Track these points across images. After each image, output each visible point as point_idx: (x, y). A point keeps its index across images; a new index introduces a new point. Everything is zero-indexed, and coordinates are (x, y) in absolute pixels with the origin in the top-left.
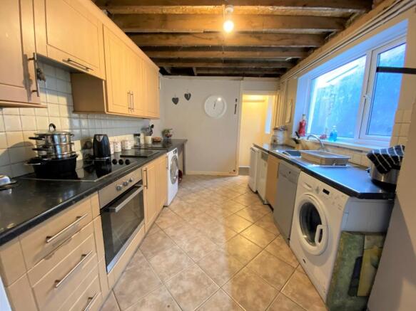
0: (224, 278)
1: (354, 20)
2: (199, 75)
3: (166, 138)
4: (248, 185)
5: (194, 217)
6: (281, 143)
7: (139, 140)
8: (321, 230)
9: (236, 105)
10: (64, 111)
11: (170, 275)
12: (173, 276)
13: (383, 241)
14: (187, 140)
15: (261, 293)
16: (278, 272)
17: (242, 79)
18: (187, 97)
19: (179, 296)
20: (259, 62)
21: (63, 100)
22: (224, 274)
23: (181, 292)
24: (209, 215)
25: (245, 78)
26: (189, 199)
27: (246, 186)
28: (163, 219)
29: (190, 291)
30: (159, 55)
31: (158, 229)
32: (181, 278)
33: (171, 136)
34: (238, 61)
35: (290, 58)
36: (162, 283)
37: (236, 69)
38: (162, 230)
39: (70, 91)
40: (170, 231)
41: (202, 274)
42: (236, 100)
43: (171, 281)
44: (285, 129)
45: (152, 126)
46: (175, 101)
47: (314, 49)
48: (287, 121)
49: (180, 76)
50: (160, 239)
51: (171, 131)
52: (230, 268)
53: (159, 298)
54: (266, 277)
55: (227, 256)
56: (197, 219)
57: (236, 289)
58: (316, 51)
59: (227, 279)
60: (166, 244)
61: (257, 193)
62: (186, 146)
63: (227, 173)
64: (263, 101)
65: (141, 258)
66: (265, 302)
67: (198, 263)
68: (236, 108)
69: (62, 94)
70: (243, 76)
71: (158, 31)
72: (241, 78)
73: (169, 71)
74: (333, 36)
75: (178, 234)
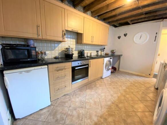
2: (133, 24)
3: (112, 54)
5: (110, 86)
7: (98, 53)
9: (156, 36)
10: (74, 43)
11: (89, 96)
12: (89, 97)
14: (122, 55)
16: (134, 124)
18: (125, 35)
19: (87, 102)
21: (74, 40)
22: (106, 107)
23: (88, 102)
24: (117, 87)
25: (164, 20)
26: (113, 79)
28: (99, 81)
29: (91, 103)
30: (110, 20)
31: (95, 83)
32: (91, 99)
33: (114, 53)
36: (86, 97)
38: (96, 84)
39: (76, 38)
43: (88, 98)
45: (105, 48)
46: (119, 38)
49: (123, 26)
50: (93, 86)
51: (115, 51)
52: (110, 107)
53: (82, 99)
54: (125, 120)
55: (113, 103)
56: (110, 87)
57: (107, 114)
59: (106, 109)
62: (122, 58)
65: (85, 88)
67: (99, 98)
68: (156, 38)
69: (74, 39)
71: (105, 12)
72: (162, 20)
73: (117, 25)
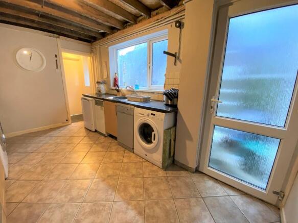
0: (111, 195)
1: (141, 20)
4: (86, 128)
6: (104, 92)
8: (154, 134)
9: (56, 61)
13: (176, 129)
15: (136, 185)
16: (137, 169)
17: (59, 38)
20: (77, 27)
22: (110, 193)
25: (61, 37)
27: (84, 130)
34: (56, 20)
35: (103, 31)
37: (51, 26)
40: (32, 198)
41: (94, 205)
42: (56, 56)
44: (105, 83)
47: (118, 30)
48: (105, 77)
52: (111, 186)
54: (133, 176)
57: (122, 194)
58: (119, 31)
59: (113, 194)
60: (37, 211)
61: (96, 131)
63: (60, 124)
64: (78, 60)
66: (140, 188)
67: (84, 201)
68: (57, 63)
70: (59, 35)
72: (57, 35)
74: (129, 26)
75: (45, 194)
